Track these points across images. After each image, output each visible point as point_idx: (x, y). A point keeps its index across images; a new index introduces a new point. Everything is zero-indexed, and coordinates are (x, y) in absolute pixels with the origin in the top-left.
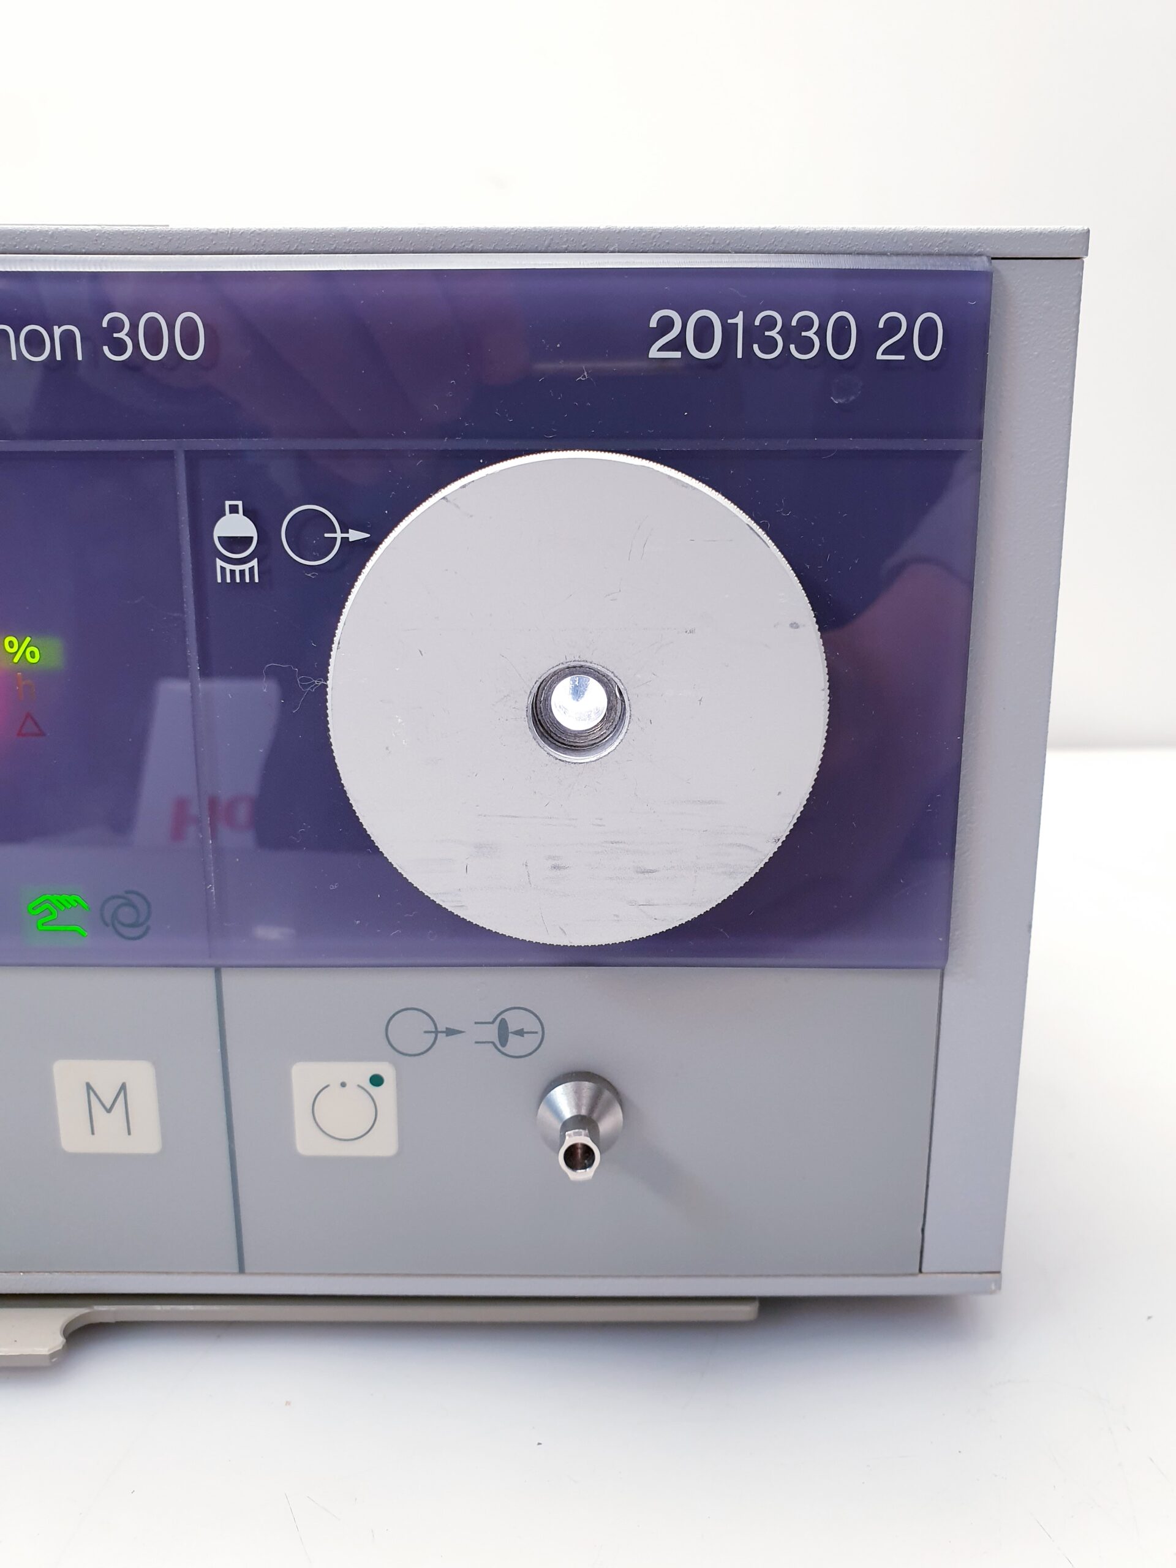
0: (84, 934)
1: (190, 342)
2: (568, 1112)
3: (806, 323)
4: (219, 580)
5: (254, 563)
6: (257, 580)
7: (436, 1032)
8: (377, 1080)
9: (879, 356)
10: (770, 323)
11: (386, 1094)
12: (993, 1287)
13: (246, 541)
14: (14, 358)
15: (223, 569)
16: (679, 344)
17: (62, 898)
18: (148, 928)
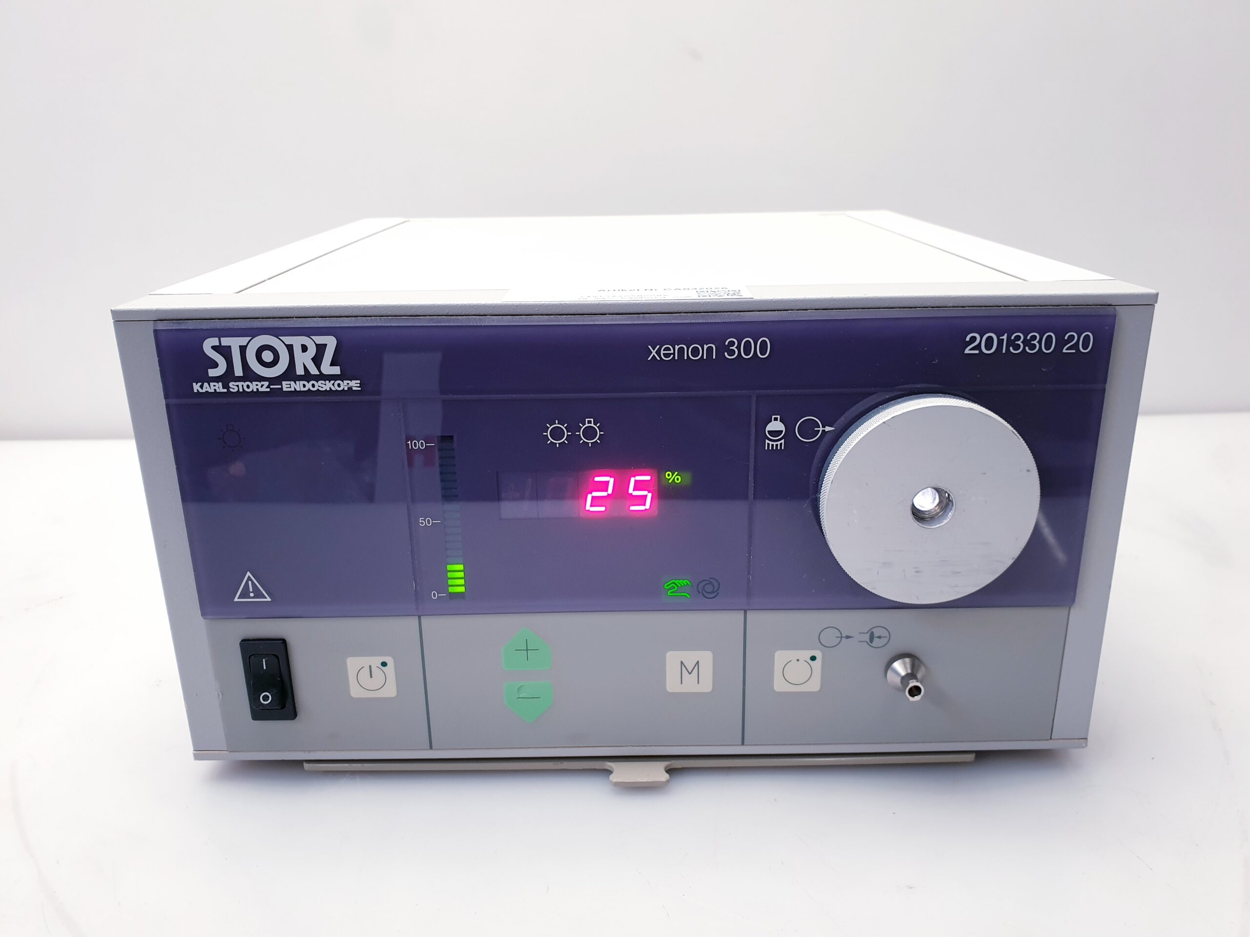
0: (689, 596)
1: (763, 350)
2: (903, 673)
3: (1034, 338)
4: (766, 448)
5: (783, 441)
6: (783, 448)
7: (841, 637)
8: (813, 658)
9: (1064, 351)
10: (1018, 338)
11: (817, 664)
12: (1084, 745)
13: (779, 432)
14: (686, 358)
15: (768, 444)
16: (978, 347)
17: (680, 581)
18: (718, 593)
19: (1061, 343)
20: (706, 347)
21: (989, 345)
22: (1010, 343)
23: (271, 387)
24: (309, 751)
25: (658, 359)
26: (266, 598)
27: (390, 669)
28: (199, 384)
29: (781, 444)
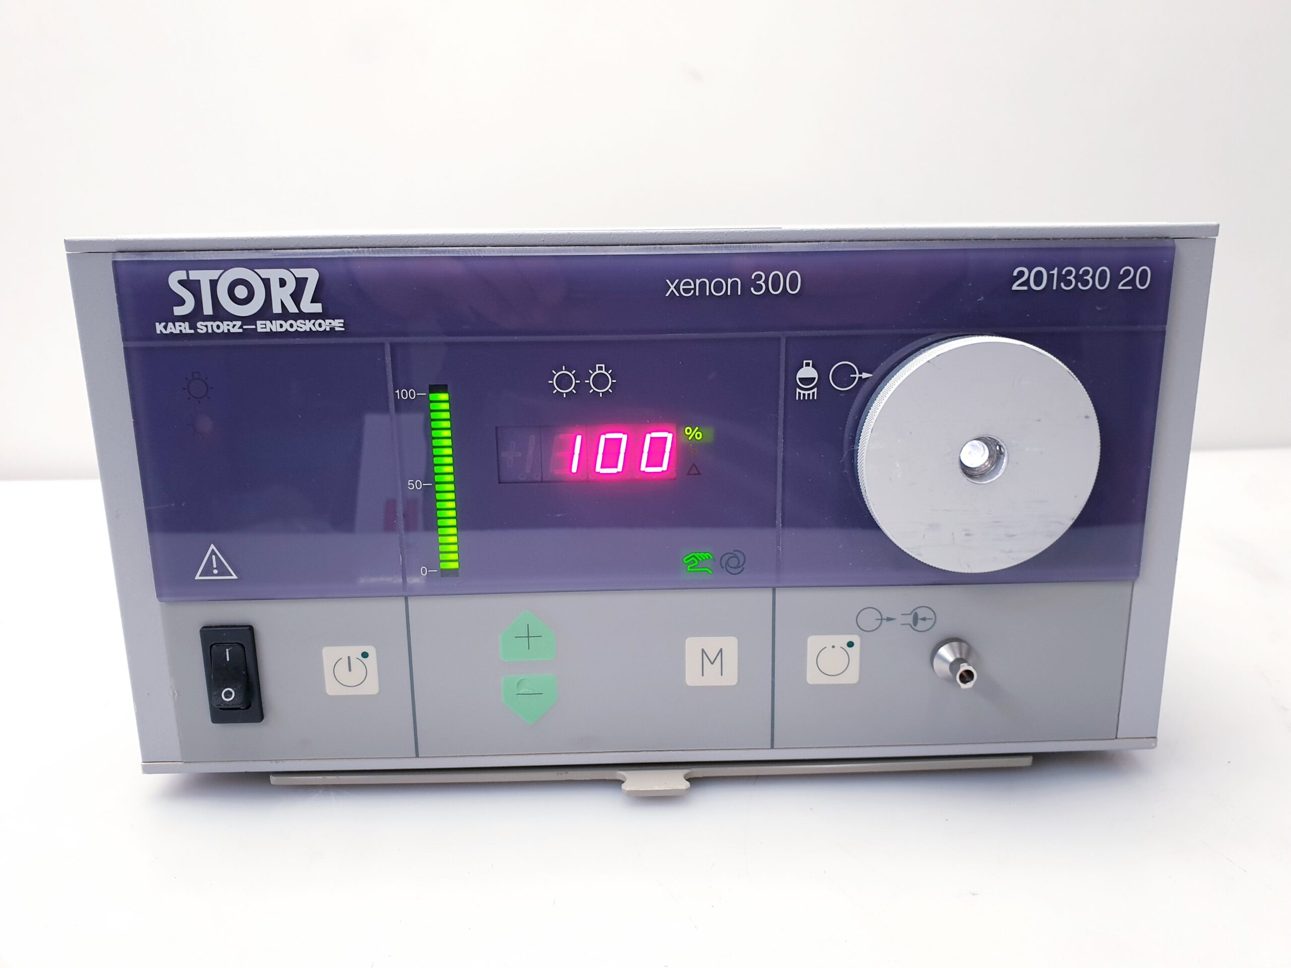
0: (711, 572)
1: (793, 286)
2: (951, 659)
3: (1086, 273)
4: (797, 399)
5: (815, 390)
6: (815, 398)
7: (882, 619)
8: (850, 644)
9: (1120, 287)
10: (1069, 273)
11: (855, 651)
12: (1153, 745)
13: (810, 380)
14: (708, 294)
15: (800, 393)
16: (1026, 283)
17: (701, 555)
18: (743, 568)
19: (1116, 279)
20: (730, 281)
21: (1038, 282)
22: (1062, 278)
23: (244, 327)
24: (276, 761)
25: (677, 295)
26: (232, 575)
27: (371, 661)
28: (163, 324)
29: (814, 393)
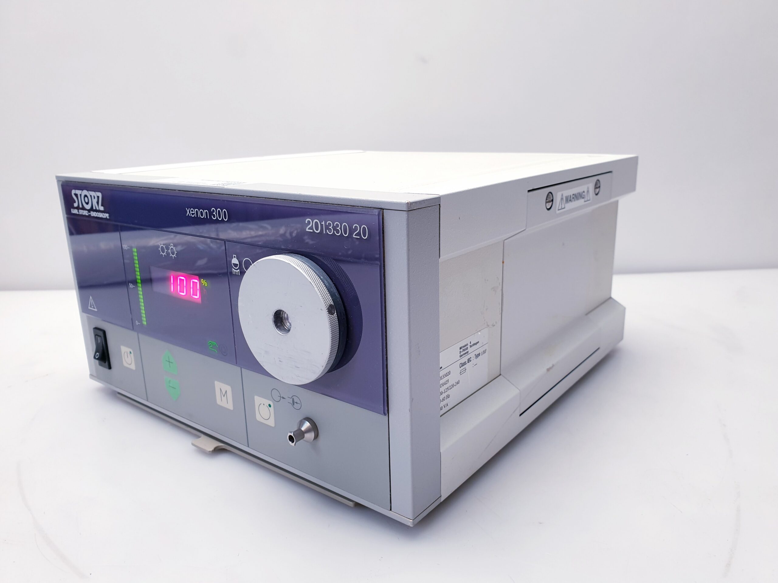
0: (217, 352)
1: (225, 217)
3: (338, 225)
5: (239, 270)
6: (239, 275)
7: (281, 397)
8: (270, 406)
9: (354, 236)
10: (330, 224)
11: (272, 410)
13: (237, 265)
15: (234, 271)
16: (312, 228)
17: (213, 342)
19: (351, 231)
20: (205, 211)
21: (317, 227)
22: (327, 227)
25: (190, 216)
26: (97, 310)
29: (238, 272)
